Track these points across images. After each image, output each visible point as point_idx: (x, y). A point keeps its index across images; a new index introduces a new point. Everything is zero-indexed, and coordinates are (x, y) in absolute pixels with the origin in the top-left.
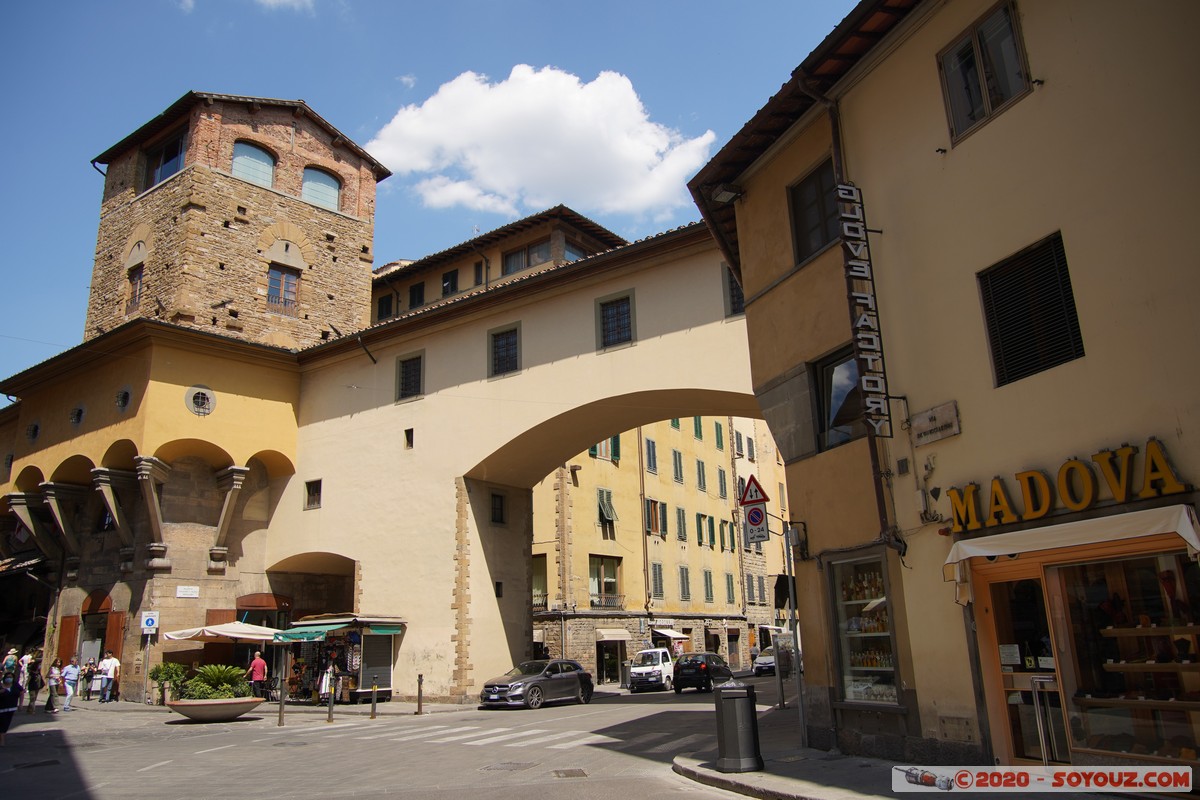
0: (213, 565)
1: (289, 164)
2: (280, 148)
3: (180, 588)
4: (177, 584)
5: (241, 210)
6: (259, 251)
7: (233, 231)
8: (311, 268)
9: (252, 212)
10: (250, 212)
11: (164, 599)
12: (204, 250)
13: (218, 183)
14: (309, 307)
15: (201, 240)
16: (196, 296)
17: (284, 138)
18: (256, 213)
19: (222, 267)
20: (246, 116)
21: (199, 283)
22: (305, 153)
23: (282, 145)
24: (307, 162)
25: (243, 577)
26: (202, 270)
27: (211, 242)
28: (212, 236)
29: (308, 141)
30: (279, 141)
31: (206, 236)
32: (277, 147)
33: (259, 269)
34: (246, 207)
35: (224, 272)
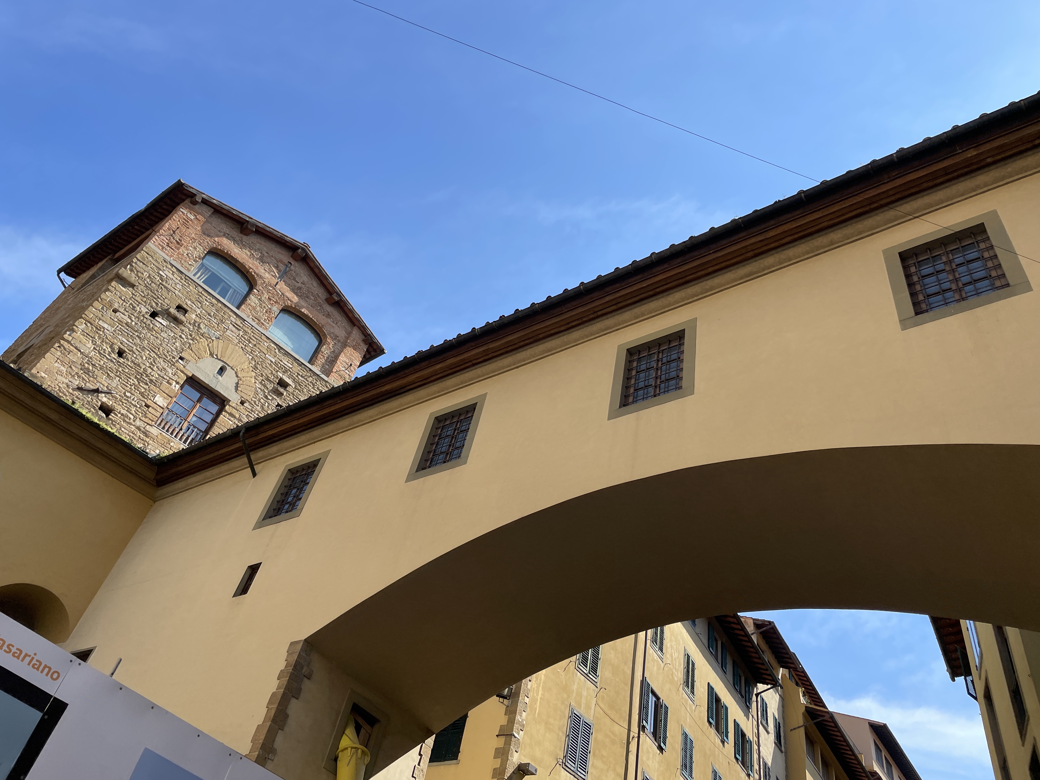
1: (266, 296)
2: (261, 277)
5: (182, 309)
6: (181, 358)
7: (157, 324)
8: (242, 403)
9: (194, 316)
10: (190, 315)
12: (106, 326)
13: (166, 273)
15: (109, 315)
16: (63, 369)
17: (271, 271)
18: (198, 319)
19: (120, 353)
20: (235, 234)
21: (77, 357)
22: (290, 294)
23: (266, 275)
24: (288, 304)
26: (90, 345)
27: (120, 322)
28: (126, 318)
29: (299, 285)
30: (263, 271)
31: (118, 314)
32: (257, 275)
33: (170, 375)
34: (189, 309)
35: (121, 360)
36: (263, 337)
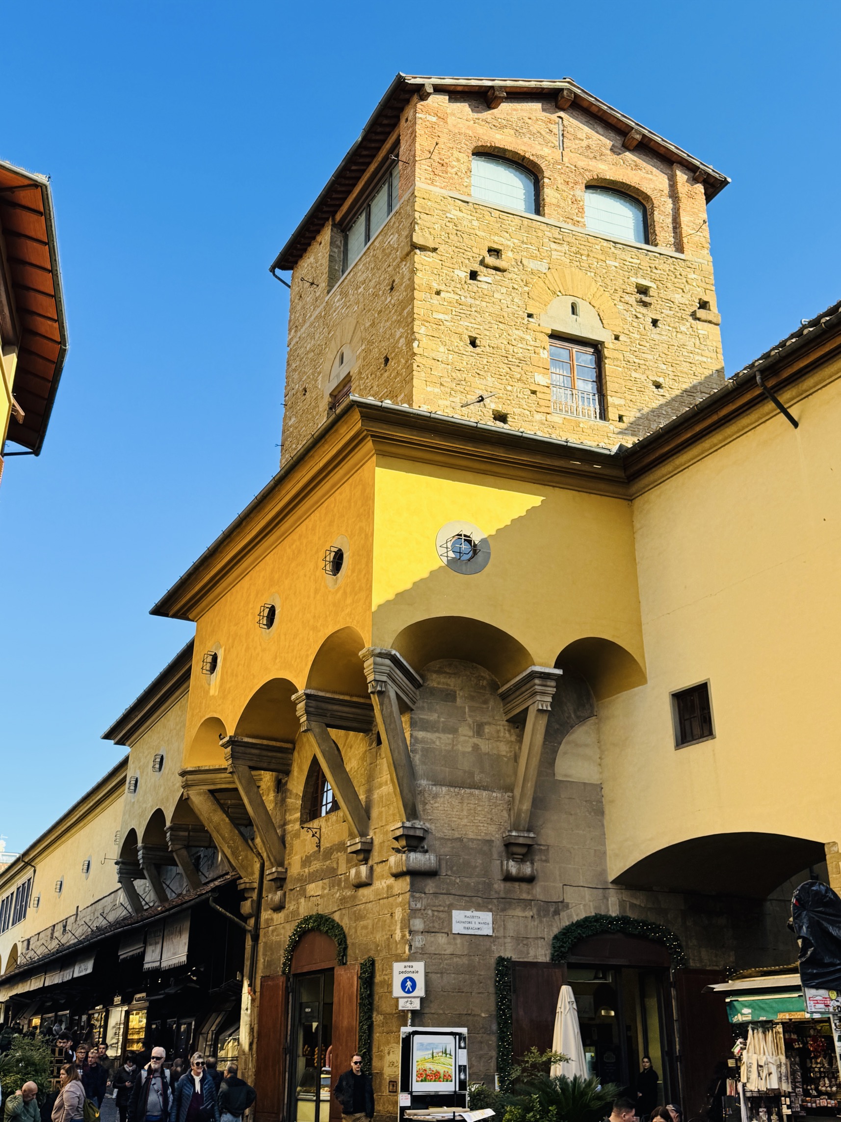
0: (513, 868)
1: (560, 180)
2: (542, 158)
3: (457, 915)
4: (451, 907)
5: (495, 252)
6: (530, 316)
7: (485, 286)
8: (617, 338)
9: (510, 254)
10: (507, 255)
11: (430, 938)
12: (441, 316)
13: (454, 214)
14: (622, 402)
15: (436, 300)
16: (437, 390)
17: (547, 142)
18: (517, 255)
19: (473, 343)
21: (439, 370)
22: (582, 163)
23: (546, 151)
24: (588, 176)
25: (570, 896)
26: (442, 349)
27: (450, 304)
28: (452, 295)
29: (584, 144)
30: (539, 147)
31: (443, 294)
32: (537, 156)
33: (533, 343)
34: (500, 248)
35: (478, 350)
36: (591, 239)
